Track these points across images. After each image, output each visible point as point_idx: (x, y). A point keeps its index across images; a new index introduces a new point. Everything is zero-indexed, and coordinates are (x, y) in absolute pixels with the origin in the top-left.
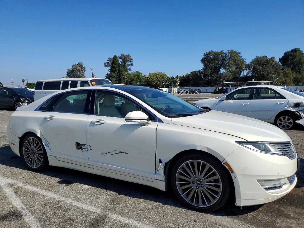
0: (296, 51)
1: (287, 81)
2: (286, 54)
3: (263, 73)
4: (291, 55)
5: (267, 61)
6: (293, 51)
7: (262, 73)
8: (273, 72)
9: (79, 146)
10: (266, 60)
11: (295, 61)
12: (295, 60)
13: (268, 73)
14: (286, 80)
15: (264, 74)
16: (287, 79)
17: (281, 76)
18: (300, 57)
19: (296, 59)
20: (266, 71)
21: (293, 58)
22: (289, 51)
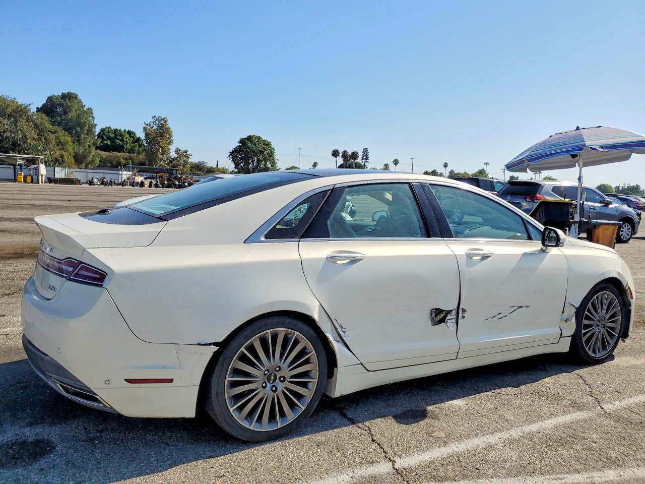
0: (69, 97)
1: (66, 158)
2: (50, 99)
3: (13, 135)
4: (61, 105)
5: (19, 110)
6: (64, 96)
7: (11, 135)
8: (36, 137)
9: (439, 316)
10: (17, 108)
11: (70, 119)
12: (70, 117)
13: (25, 136)
14: (62, 157)
15: (14, 137)
16: (65, 154)
17: (51, 146)
18: (78, 112)
19: (72, 115)
20: (20, 132)
21: (66, 113)
22: (56, 95)
